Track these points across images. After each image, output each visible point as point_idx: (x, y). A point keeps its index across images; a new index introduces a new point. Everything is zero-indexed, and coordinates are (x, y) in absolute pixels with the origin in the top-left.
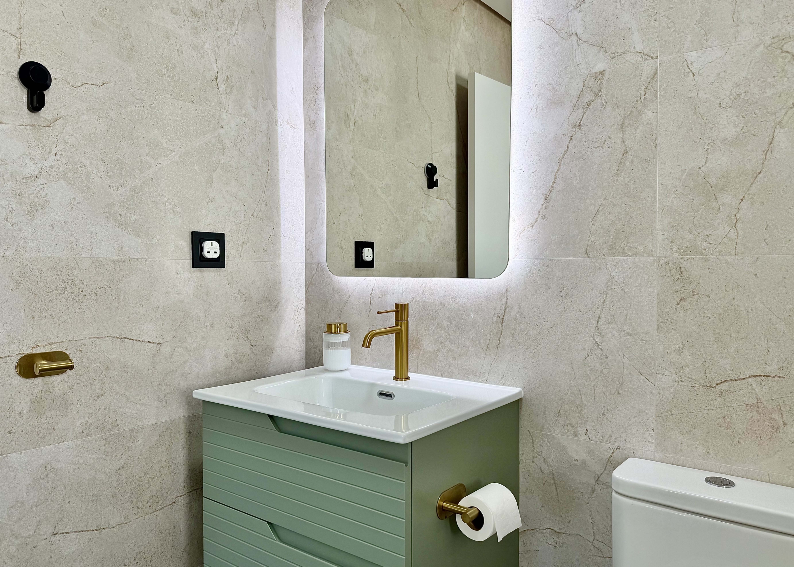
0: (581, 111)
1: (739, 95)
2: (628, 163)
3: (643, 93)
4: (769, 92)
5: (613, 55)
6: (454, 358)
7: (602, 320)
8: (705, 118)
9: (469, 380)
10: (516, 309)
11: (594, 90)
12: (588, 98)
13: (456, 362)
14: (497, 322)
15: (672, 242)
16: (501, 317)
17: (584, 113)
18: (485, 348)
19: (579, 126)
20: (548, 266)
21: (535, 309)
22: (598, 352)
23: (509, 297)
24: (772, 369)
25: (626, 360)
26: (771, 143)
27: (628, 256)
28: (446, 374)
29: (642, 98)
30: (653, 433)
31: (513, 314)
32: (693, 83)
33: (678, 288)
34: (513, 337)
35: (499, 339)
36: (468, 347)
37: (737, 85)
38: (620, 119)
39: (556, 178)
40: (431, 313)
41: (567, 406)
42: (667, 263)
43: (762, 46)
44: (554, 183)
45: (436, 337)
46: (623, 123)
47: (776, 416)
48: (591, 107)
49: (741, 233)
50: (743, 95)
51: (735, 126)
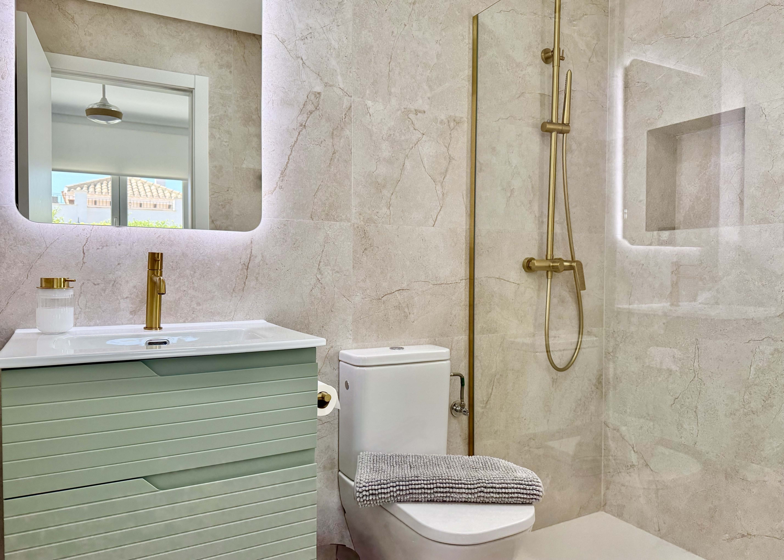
0: (305, 116)
1: (391, 135)
2: (336, 160)
3: (344, 117)
4: (403, 138)
5: (326, 85)
6: (198, 304)
7: (322, 264)
8: (376, 143)
9: (215, 321)
10: (260, 258)
11: (314, 104)
12: (310, 107)
13: (201, 307)
14: (242, 269)
15: (360, 214)
16: (247, 265)
17: (308, 118)
18: (232, 291)
19: (305, 126)
20: (285, 225)
21: (275, 257)
22: (319, 285)
23: (253, 249)
24: (404, 286)
25: (336, 289)
26: (404, 166)
27: (337, 221)
28: (190, 319)
29: (344, 120)
30: (351, 332)
31: (257, 261)
32: (370, 120)
33: (363, 242)
34: (257, 280)
35: (245, 283)
36: (214, 292)
37: (389, 129)
38: (331, 129)
39: (289, 159)
40: (171, 264)
41: (299, 326)
42: (358, 227)
43: (400, 111)
44: (288, 163)
45: (177, 286)
46: (333, 133)
47: (406, 310)
48: (312, 115)
49: (392, 212)
50: (392, 135)
51: (389, 152)
